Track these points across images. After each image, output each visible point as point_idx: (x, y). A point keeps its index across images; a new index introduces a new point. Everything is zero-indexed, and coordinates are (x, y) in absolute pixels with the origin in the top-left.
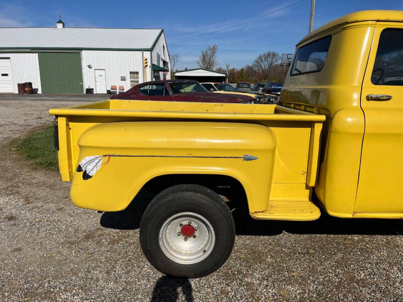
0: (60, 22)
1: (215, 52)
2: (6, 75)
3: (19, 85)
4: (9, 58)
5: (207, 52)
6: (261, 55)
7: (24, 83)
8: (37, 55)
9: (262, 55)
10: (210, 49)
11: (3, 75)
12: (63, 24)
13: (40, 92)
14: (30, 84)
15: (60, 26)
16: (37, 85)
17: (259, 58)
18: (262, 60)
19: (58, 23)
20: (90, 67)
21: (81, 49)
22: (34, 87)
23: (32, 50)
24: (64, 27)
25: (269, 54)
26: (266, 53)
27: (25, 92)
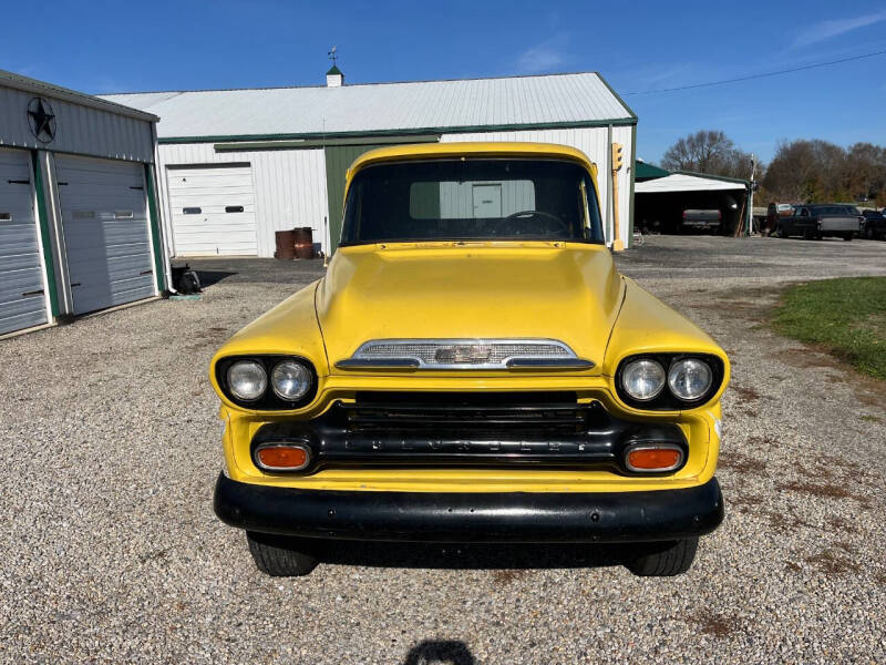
0: (334, 71)
2: (239, 209)
3: (279, 235)
4: (247, 165)
7: (292, 228)
9: (686, 139)
11: (229, 210)
14: (307, 232)
15: (334, 81)
19: (329, 74)
23: (309, 141)
26: (695, 134)
27: (295, 253)
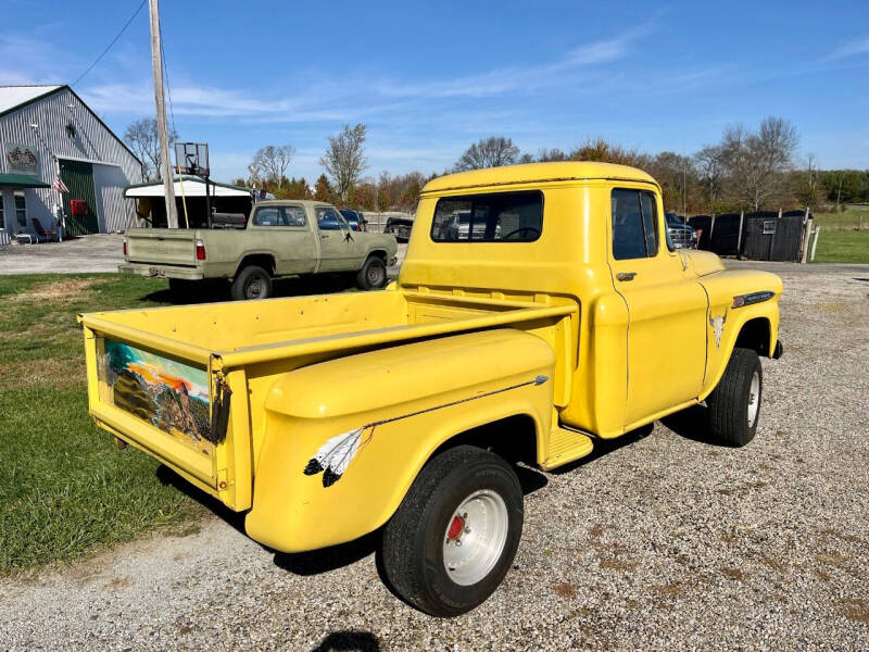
1: (360, 140)
5: (341, 140)
6: (474, 146)
10: (348, 134)
17: (469, 152)
18: (476, 157)
25: (492, 142)
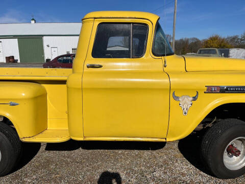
0: (33, 20)
3: (6, 58)
4: (1, 42)
7: (9, 56)
8: (17, 39)
12: (35, 21)
13: (19, 61)
14: (13, 57)
15: (33, 22)
16: (17, 57)
19: (31, 20)
20: (48, 46)
21: (43, 36)
22: (15, 59)
23: (14, 37)
24: (35, 22)
27: (10, 62)
